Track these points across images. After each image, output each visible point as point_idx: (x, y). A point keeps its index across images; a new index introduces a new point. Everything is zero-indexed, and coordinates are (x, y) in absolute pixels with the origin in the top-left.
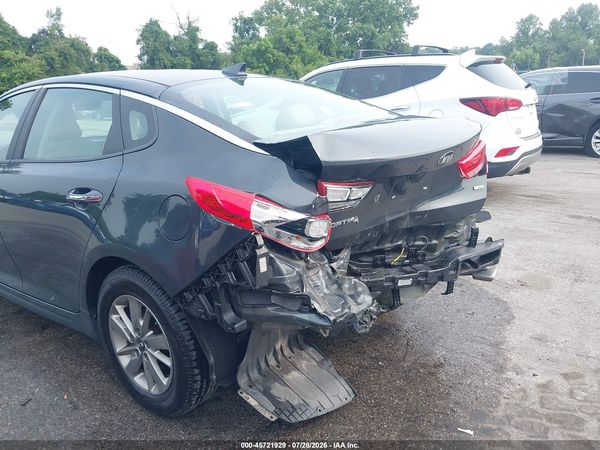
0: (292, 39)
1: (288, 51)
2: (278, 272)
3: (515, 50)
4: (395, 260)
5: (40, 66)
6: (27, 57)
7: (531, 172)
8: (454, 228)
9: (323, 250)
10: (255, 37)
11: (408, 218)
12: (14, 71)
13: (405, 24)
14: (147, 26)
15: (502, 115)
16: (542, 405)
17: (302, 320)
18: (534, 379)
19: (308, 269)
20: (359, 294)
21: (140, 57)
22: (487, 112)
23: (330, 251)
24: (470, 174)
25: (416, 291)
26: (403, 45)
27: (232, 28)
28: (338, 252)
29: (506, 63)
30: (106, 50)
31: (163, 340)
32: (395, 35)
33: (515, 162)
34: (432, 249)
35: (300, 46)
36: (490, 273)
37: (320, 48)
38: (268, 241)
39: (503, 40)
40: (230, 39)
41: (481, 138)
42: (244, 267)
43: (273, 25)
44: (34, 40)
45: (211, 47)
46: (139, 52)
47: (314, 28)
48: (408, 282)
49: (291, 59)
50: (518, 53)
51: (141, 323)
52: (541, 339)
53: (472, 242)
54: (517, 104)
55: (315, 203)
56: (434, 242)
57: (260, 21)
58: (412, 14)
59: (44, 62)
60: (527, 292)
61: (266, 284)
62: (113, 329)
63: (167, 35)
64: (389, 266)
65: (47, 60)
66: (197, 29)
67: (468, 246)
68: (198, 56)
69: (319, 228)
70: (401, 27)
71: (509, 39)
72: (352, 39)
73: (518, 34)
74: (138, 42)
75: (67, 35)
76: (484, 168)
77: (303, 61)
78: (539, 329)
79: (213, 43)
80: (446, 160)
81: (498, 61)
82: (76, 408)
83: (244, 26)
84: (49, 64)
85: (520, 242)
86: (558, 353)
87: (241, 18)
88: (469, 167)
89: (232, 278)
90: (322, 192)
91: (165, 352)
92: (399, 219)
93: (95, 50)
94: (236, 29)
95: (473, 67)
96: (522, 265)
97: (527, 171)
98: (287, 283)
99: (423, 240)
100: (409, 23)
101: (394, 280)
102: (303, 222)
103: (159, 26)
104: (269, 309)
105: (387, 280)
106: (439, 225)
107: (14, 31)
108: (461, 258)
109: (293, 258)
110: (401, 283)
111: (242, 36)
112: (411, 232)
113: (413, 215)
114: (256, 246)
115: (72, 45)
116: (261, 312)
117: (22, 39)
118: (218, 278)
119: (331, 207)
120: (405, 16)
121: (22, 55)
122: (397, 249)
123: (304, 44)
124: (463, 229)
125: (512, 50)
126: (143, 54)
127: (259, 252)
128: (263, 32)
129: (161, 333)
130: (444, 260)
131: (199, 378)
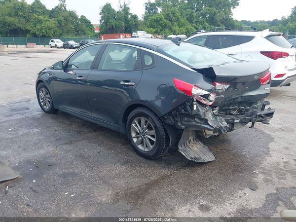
0: (174, 14)
1: (171, 20)
2: (199, 110)
3: (289, 23)
4: (234, 113)
5: (55, 24)
6: (49, 20)
7: (291, 85)
8: (256, 103)
9: (211, 106)
10: (155, 13)
11: (240, 98)
12: (43, 25)
13: (232, 9)
14: (105, 6)
15: (279, 60)
16: (285, 167)
17: (204, 127)
18: (283, 160)
19: (207, 111)
20: (223, 121)
21: (101, 21)
22: (273, 58)
23: (213, 107)
24: (264, 83)
25: (240, 125)
26: (230, 19)
27: (145, 8)
28: (215, 107)
29: (283, 35)
30: (84, 17)
31: (153, 132)
32: (226, 14)
33: (283, 80)
34: (247, 110)
35: (178, 18)
36: (269, 121)
37: (187, 19)
38: (197, 101)
39: (283, 18)
40: (144, 14)
41: (269, 70)
42: (188, 108)
43: (165, 7)
44: (53, 11)
45: (135, 17)
46: (100, 19)
47: (185, 9)
48: (238, 121)
49: (173, 25)
50: (291, 25)
51: (145, 126)
52: (287, 148)
53: (263, 109)
54: (286, 55)
55: (212, 89)
56: (248, 108)
57: (159, 5)
58: (235, 3)
59: (57, 22)
60: (283, 132)
61: (195, 113)
62: (133, 129)
63: (114, 10)
64: (232, 115)
65: (58, 21)
66: (129, 8)
67: (261, 110)
68: (128, 21)
69: (212, 97)
70: (230, 10)
71: (287, 17)
72: (204, 15)
73: (292, 15)
74: (100, 14)
75: (68, 10)
76: (270, 82)
77: (179, 25)
78: (286, 145)
79: (136, 15)
80: (256, 78)
81: (279, 35)
82: (117, 155)
83: (150, 8)
84: (59, 23)
85: (282, 115)
86: (293, 153)
87: (149, 3)
88: (264, 81)
89: (183, 111)
90: (215, 85)
91: (153, 136)
92: (236, 98)
93: (79, 17)
94: (147, 8)
95: (268, 37)
96: (282, 123)
97: (289, 85)
98: (201, 114)
99: (245, 106)
100: (234, 7)
101: (233, 120)
102: (208, 95)
103: (111, 6)
104: (193, 122)
105: (231, 119)
106: (251, 101)
107: (44, 7)
108: (258, 114)
109: (203, 106)
110: (235, 121)
111: (149, 12)
112: (240, 103)
113: (242, 97)
114: (193, 101)
115: (70, 15)
116: (190, 123)
117: (47, 11)
118: (177, 111)
119: (217, 91)
120: (232, 4)
121: (47, 18)
122: (235, 109)
123: (180, 17)
124: (259, 104)
125: (287, 23)
126: (102, 20)
127: (194, 103)
128: (159, 10)
129: (153, 129)
130: (252, 114)
131: (165, 145)
